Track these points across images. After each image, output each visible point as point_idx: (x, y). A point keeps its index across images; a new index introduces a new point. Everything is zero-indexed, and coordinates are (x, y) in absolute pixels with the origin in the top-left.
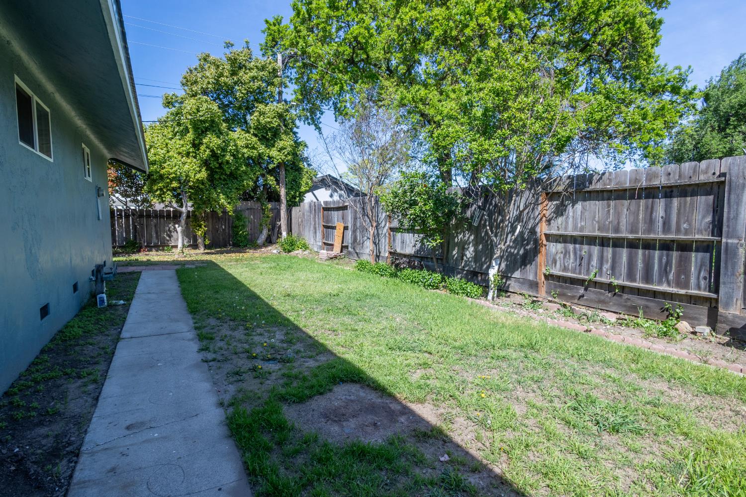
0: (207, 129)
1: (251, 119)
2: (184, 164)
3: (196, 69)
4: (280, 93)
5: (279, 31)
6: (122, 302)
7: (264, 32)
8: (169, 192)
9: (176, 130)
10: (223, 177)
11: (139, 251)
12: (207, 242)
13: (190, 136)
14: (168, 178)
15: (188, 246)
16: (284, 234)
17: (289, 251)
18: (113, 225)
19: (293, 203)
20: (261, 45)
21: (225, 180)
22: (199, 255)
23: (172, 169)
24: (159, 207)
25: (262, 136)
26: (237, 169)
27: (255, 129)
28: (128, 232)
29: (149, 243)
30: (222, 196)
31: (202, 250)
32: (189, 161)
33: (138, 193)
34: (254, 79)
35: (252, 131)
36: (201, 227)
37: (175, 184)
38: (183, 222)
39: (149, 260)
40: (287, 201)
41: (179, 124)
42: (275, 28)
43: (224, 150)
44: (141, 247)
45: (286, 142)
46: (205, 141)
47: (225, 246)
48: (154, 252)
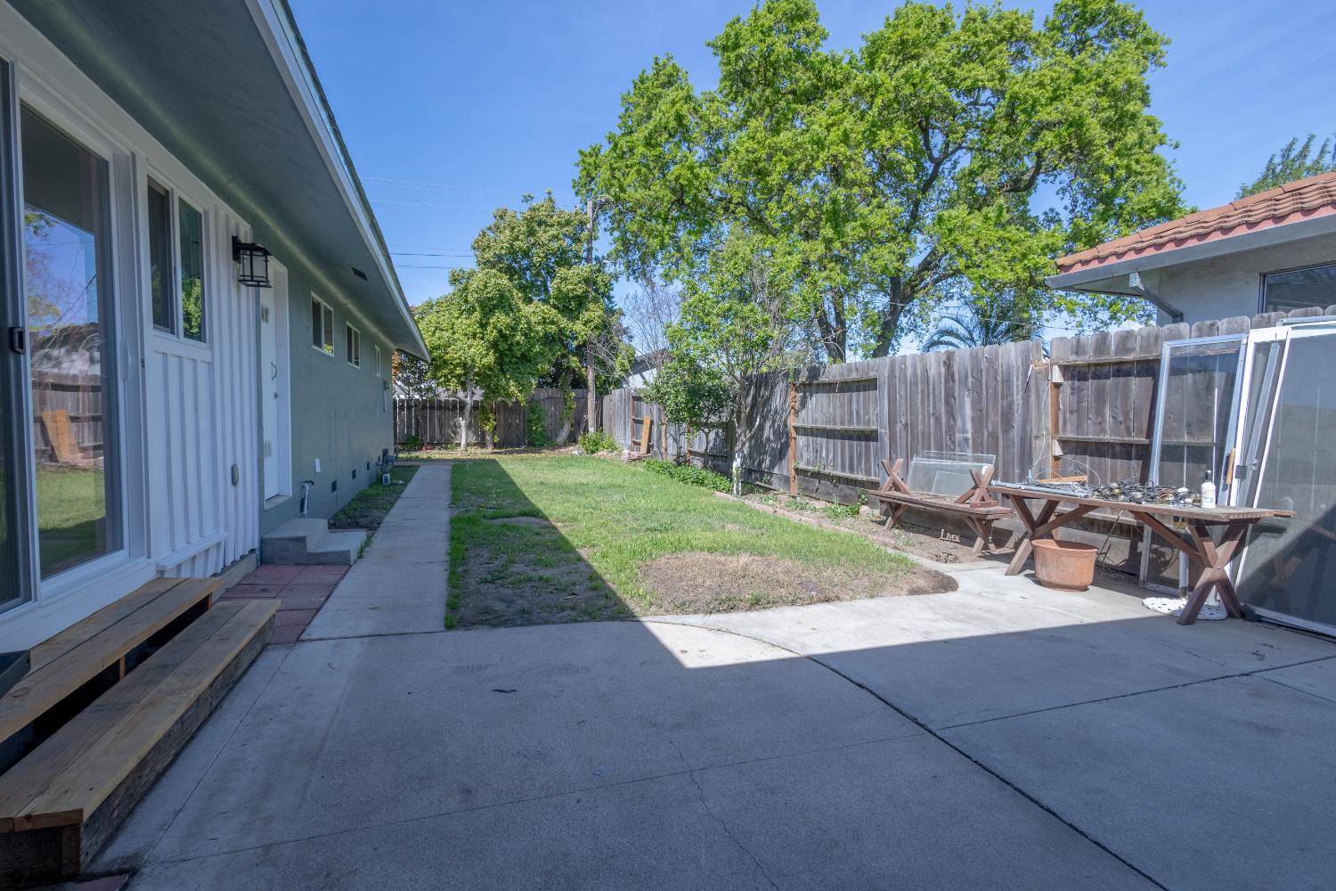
0: (495, 307)
1: (552, 286)
2: (470, 347)
3: (490, 229)
4: (589, 250)
5: (595, 163)
6: (401, 482)
7: (578, 165)
8: (453, 379)
9: (463, 308)
10: (514, 360)
11: (420, 449)
12: (497, 439)
13: (477, 315)
14: (451, 363)
15: (475, 445)
16: (592, 430)
17: (593, 452)
18: (395, 419)
19: (602, 391)
20: (574, 181)
21: (517, 363)
22: (486, 453)
23: (456, 353)
24: (443, 397)
25: (564, 306)
26: (529, 350)
27: (556, 298)
28: (409, 427)
29: (432, 438)
30: (512, 383)
31: (490, 449)
32: (475, 343)
33: (421, 380)
34: (555, 237)
35: (552, 301)
36: (489, 421)
37: (459, 371)
38: (467, 414)
39: (429, 458)
40: (597, 388)
41: (466, 301)
42: (591, 160)
43: (514, 329)
44: (423, 445)
45: (594, 312)
46: (491, 321)
47: (519, 445)
48: (436, 451)
